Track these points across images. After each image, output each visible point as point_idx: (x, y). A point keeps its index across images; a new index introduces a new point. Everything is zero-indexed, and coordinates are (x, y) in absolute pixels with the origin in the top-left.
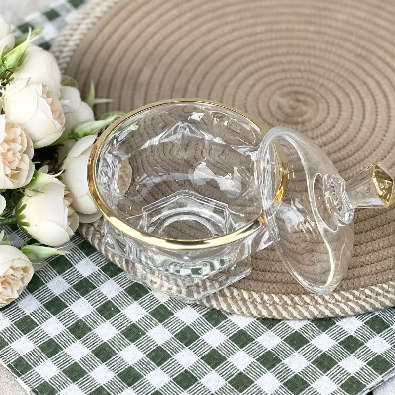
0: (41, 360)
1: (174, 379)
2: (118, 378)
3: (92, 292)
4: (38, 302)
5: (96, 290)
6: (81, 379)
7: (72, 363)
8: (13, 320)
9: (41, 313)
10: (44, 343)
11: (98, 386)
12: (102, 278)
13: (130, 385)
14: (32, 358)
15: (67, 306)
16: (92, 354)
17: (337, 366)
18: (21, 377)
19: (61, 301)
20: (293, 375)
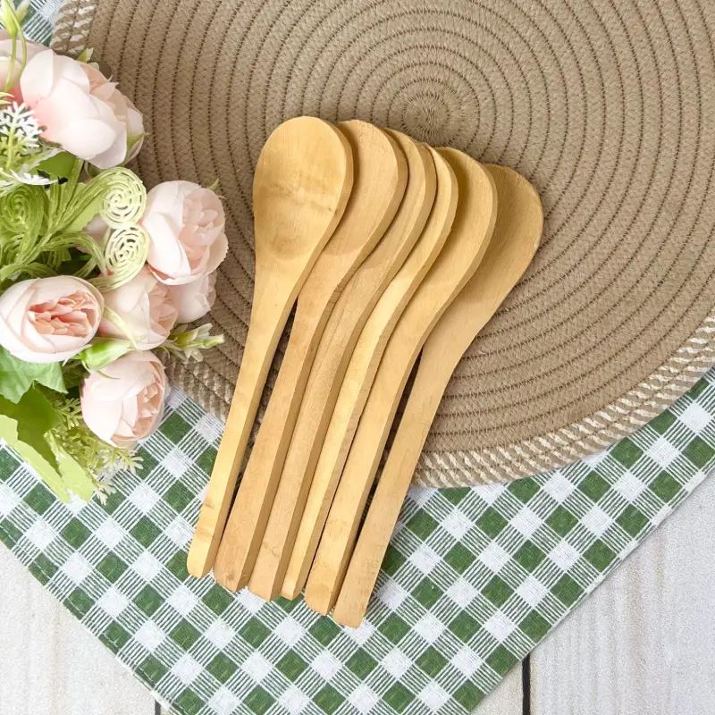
0: (140, 622)
1: (309, 630)
2: (240, 637)
3: (190, 504)
4: (120, 527)
5: (194, 500)
6: (194, 645)
7: (180, 620)
8: (94, 561)
9: (129, 547)
10: (140, 593)
11: (218, 653)
12: (200, 479)
13: (256, 645)
14: (128, 619)
15: (161, 532)
16: (202, 603)
17: (513, 595)
18: (118, 653)
19: (151, 522)
20: (460, 612)
